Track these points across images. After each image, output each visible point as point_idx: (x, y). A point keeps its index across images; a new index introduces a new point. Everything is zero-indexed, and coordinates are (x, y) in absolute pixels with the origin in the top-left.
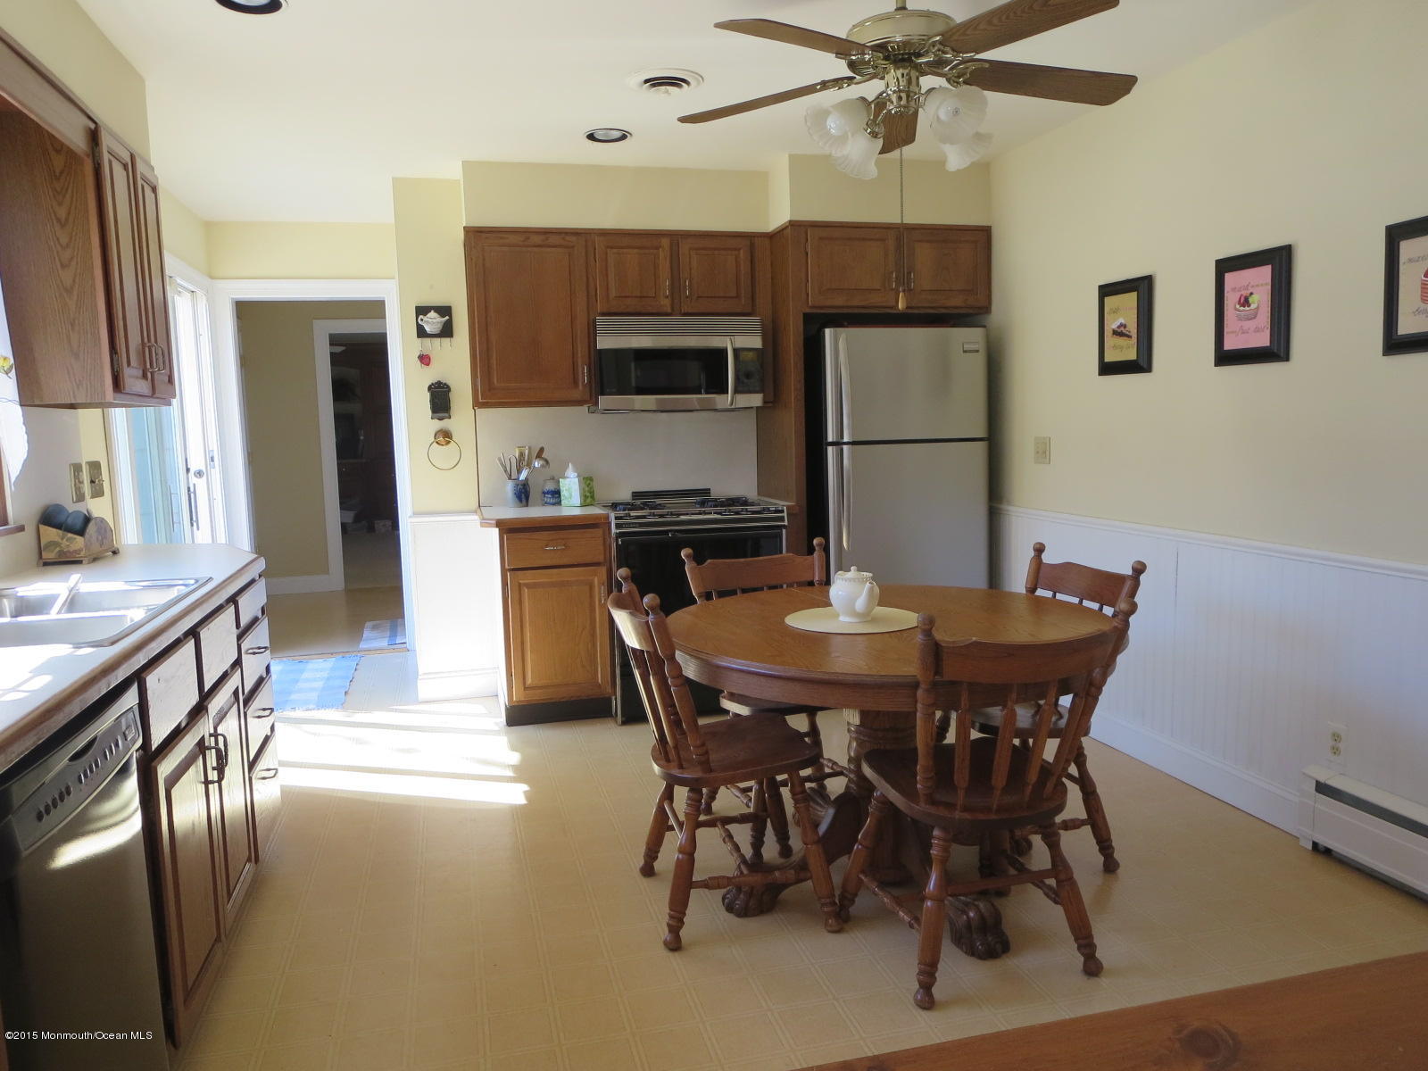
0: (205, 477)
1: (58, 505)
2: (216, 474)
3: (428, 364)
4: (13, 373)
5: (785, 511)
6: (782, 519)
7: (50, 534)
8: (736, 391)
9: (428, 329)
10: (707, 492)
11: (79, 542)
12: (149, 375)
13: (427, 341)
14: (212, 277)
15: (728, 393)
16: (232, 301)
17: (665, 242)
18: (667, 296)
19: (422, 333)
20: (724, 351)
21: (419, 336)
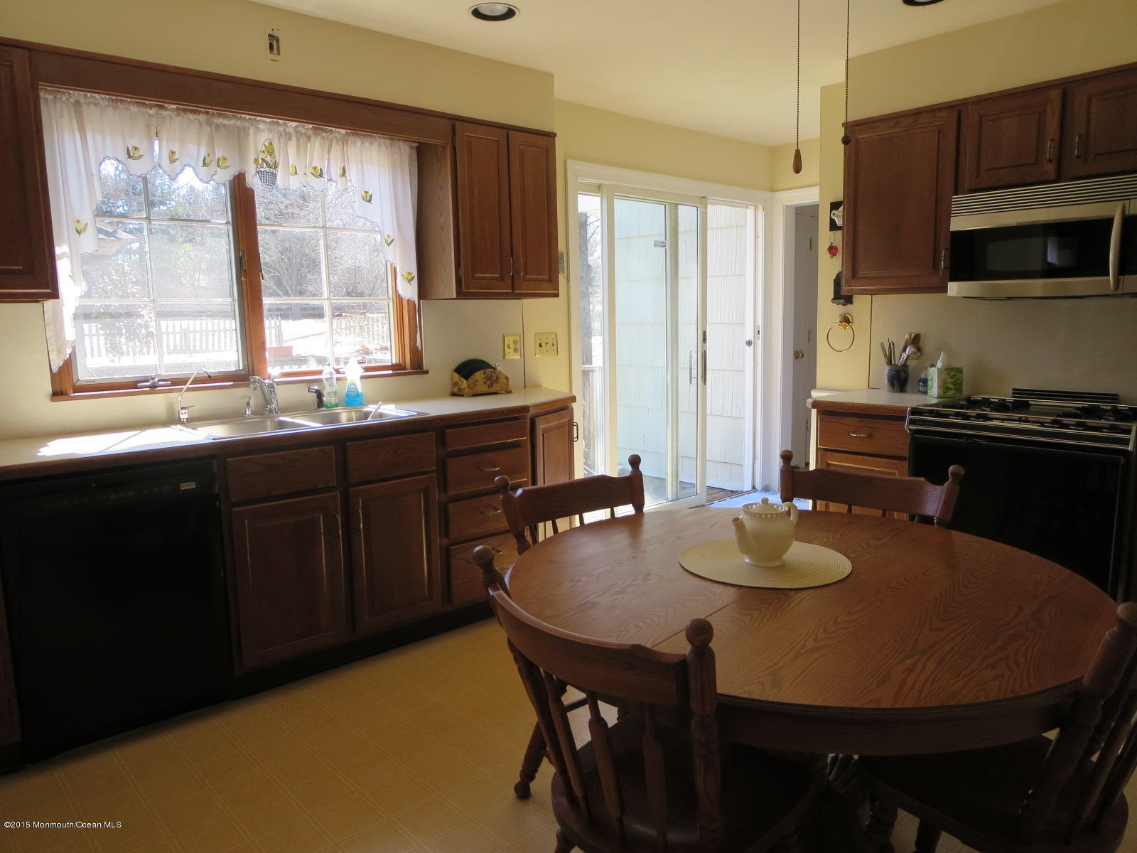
0: (752, 346)
3: (833, 256)
4: (414, 282)
8: (1121, 271)
9: (835, 222)
12: (507, 278)
13: (837, 233)
14: (773, 191)
15: (1109, 275)
16: (787, 206)
17: (1055, 95)
18: (1050, 161)
19: (833, 226)
20: (1110, 221)
21: (830, 230)
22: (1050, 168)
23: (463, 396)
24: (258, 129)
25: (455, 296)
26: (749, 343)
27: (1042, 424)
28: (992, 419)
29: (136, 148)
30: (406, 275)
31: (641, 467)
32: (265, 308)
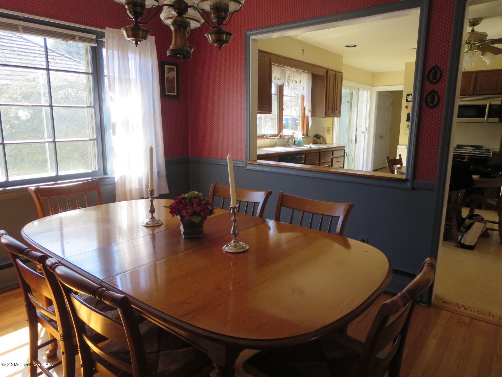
0: (364, 134)
1: (317, 134)
2: (367, 133)
3: (407, 108)
4: (311, 112)
5: (492, 152)
6: (490, 155)
7: (315, 138)
8: (488, 117)
9: (409, 100)
10: (481, 147)
11: (319, 140)
12: (334, 112)
13: (408, 103)
14: (373, 86)
15: (485, 118)
16: (377, 91)
17: (474, 75)
18: (472, 90)
19: (407, 101)
20: (486, 106)
21: (406, 102)
22: (471, 92)
23: (318, 144)
24: (288, 71)
25: (324, 116)
26: (363, 132)
27: (470, 151)
28: (457, 151)
29: (276, 77)
30: (309, 110)
31: (402, 157)
32: (284, 119)
